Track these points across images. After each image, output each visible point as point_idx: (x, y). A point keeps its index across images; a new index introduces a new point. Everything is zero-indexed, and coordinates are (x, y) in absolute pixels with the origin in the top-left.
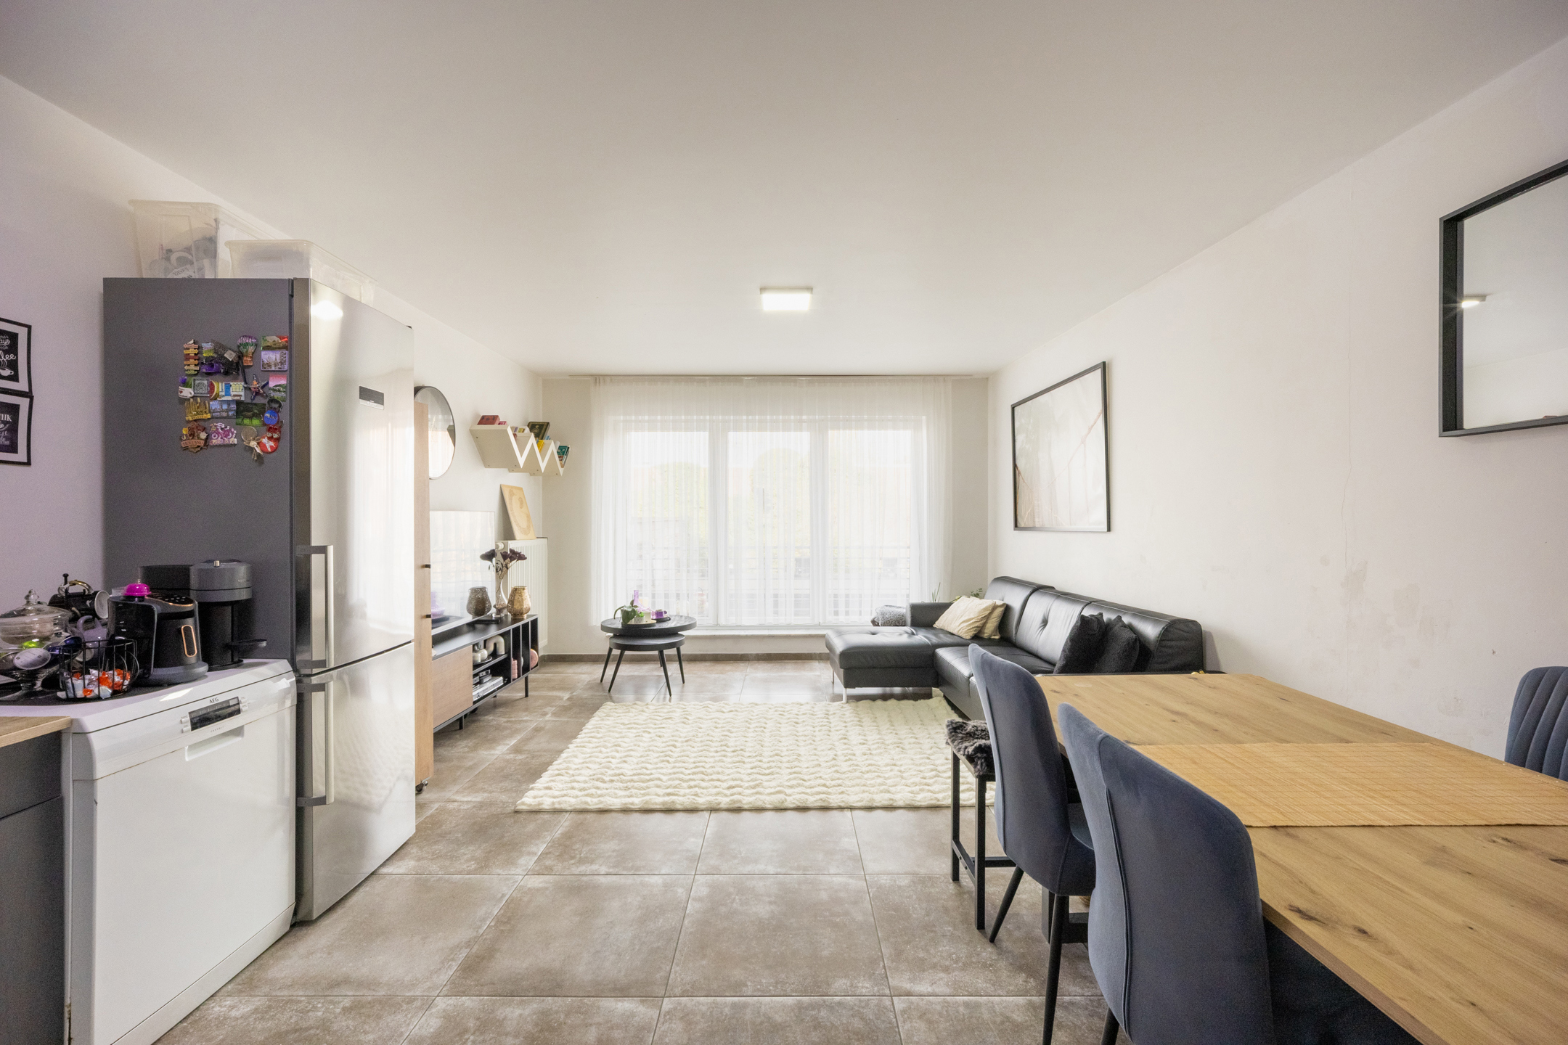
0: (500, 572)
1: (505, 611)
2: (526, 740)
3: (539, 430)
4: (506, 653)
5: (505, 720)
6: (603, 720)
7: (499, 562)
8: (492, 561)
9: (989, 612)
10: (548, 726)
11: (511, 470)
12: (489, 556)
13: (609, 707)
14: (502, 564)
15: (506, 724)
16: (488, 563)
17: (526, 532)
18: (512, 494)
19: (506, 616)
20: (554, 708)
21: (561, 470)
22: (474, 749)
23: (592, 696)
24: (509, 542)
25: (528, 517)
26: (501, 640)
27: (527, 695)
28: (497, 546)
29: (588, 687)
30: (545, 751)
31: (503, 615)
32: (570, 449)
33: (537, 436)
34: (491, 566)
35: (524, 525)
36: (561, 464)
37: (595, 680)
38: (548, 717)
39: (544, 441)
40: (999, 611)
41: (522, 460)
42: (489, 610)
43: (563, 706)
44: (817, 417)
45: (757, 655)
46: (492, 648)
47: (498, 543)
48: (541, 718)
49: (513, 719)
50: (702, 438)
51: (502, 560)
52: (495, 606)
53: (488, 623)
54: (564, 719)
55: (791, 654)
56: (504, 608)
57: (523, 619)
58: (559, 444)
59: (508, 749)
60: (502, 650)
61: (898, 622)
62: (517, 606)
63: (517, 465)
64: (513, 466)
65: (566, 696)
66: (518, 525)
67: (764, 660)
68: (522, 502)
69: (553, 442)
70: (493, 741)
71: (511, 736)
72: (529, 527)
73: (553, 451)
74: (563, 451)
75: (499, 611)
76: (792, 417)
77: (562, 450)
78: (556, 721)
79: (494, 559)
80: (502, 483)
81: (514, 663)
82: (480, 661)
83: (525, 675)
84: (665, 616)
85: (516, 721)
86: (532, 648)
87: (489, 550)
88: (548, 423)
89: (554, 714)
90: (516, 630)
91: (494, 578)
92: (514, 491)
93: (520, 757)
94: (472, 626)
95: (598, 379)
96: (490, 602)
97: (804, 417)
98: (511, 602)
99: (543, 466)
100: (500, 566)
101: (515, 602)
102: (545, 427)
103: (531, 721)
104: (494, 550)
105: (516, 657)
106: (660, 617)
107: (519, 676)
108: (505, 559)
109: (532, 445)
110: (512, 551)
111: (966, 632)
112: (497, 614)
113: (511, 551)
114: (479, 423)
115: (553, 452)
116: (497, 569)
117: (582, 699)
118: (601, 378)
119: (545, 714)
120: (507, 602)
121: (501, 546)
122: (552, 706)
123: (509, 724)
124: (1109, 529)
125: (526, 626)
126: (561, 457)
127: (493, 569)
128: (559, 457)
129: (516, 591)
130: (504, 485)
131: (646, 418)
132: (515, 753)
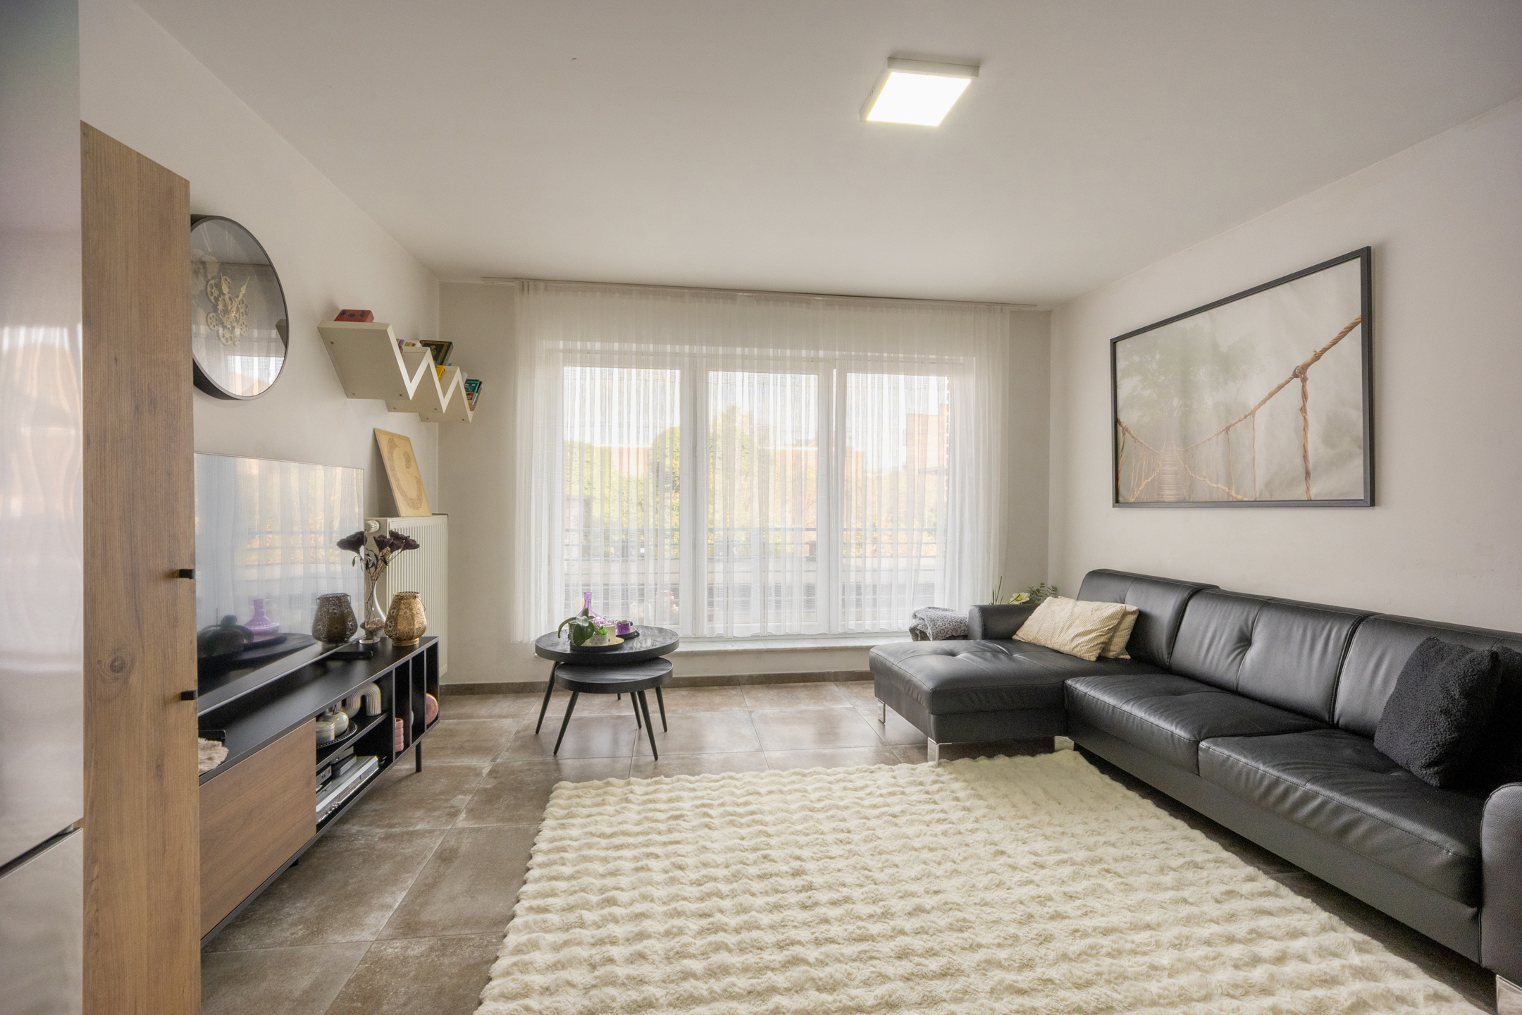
0: (373, 570)
1: (382, 633)
2: (426, 889)
3: (440, 351)
4: (383, 712)
5: (380, 832)
6: (563, 826)
7: (370, 553)
8: (358, 552)
9: (1117, 621)
10: (466, 845)
11: (391, 408)
12: (354, 543)
13: (567, 793)
14: (376, 556)
15: (383, 845)
16: (351, 554)
17: (415, 504)
18: (392, 445)
19: (383, 640)
20: (469, 797)
21: (470, 414)
22: (316, 929)
23: (529, 764)
24: (389, 520)
25: (419, 482)
26: (376, 690)
27: (418, 769)
28: (368, 527)
29: (518, 743)
30: (466, 924)
31: (377, 639)
32: (482, 385)
33: (435, 358)
34: (357, 559)
35: (413, 493)
36: (470, 404)
37: (526, 729)
38: (462, 821)
39: (444, 367)
40: (1131, 620)
41: (411, 387)
42: (354, 630)
43: (485, 790)
44: (837, 353)
45: (751, 676)
46: (357, 704)
47: (370, 522)
48: (447, 823)
49: (397, 830)
50: (671, 379)
51: (376, 550)
52: (363, 626)
53: (349, 658)
54: (491, 824)
55: (796, 674)
56: (378, 629)
57: (412, 648)
58: (466, 376)
59: (389, 923)
60: (376, 707)
61: (959, 633)
62: (402, 627)
63: (403, 393)
64: (394, 397)
65: (485, 765)
66: (403, 493)
67: (760, 683)
68: (409, 459)
69: (458, 370)
70: (358, 898)
71: (392, 880)
72: (419, 498)
73: (458, 383)
74: (473, 387)
75: (371, 634)
76: (804, 353)
77: (471, 384)
78: (480, 829)
79: (362, 549)
80: (377, 427)
81: (398, 725)
82: (332, 738)
83: (416, 742)
84: (632, 630)
85: (402, 834)
86: (429, 692)
87: (353, 533)
88: (451, 343)
89: (473, 813)
90: (402, 670)
91: (362, 580)
92: (396, 440)
93: (417, 948)
94: (320, 668)
95: (527, 283)
96: (354, 619)
97: (821, 353)
98: (393, 618)
99: (444, 402)
100: (373, 559)
101: (400, 620)
102: (445, 348)
103: (431, 832)
104: (362, 533)
105: (402, 714)
106: (625, 631)
107: (407, 746)
108: (381, 548)
109: (428, 367)
110: (394, 535)
111: (1089, 651)
112: (367, 638)
113: (392, 534)
114: (337, 320)
115: (458, 385)
116: (367, 565)
117: (513, 772)
118: (531, 283)
119: (454, 814)
120: (384, 619)
121: (375, 526)
122: (464, 793)
123: (389, 845)
124: (1372, 499)
125: (418, 659)
126: (470, 395)
127: (360, 566)
128: (468, 395)
129: (402, 601)
130: (379, 430)
131: (598, 345)
132: (404, 935)
